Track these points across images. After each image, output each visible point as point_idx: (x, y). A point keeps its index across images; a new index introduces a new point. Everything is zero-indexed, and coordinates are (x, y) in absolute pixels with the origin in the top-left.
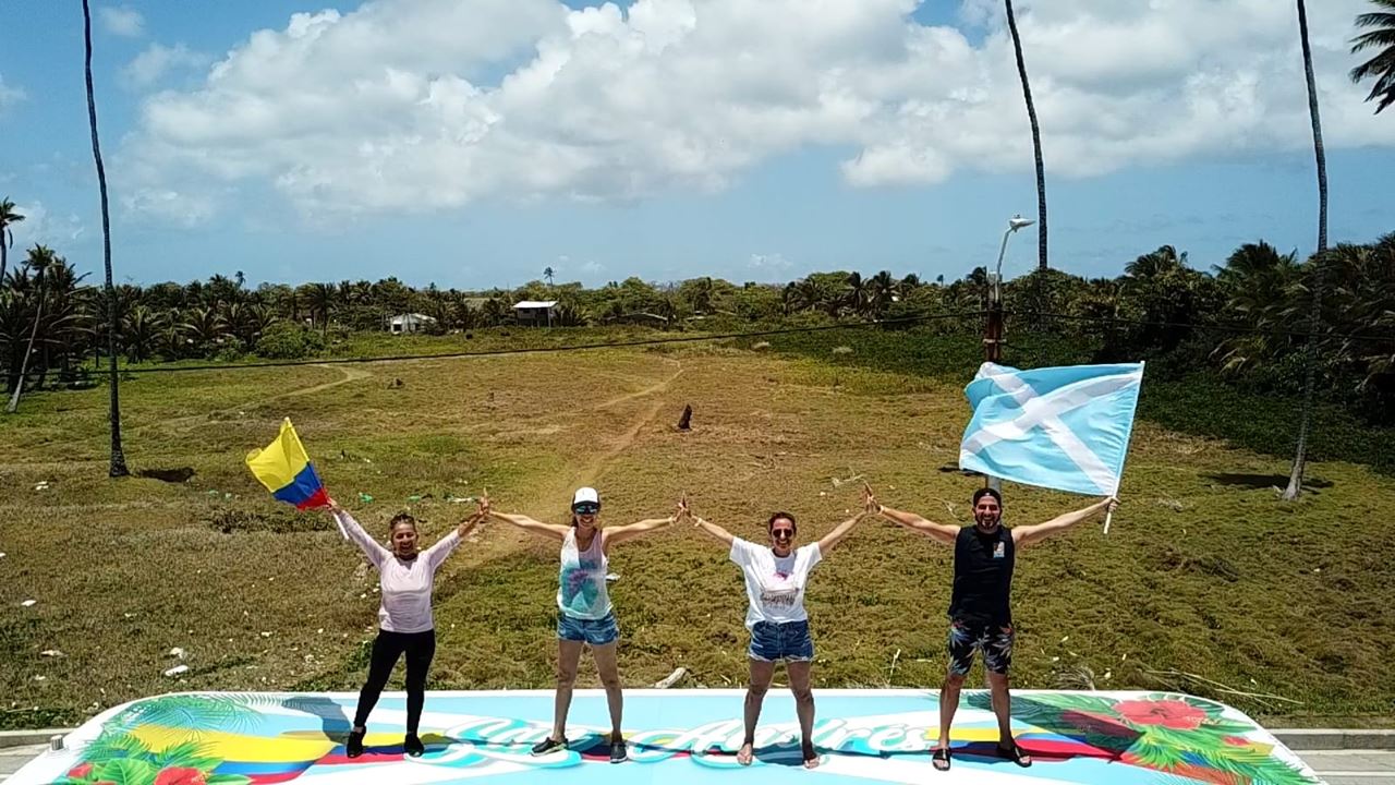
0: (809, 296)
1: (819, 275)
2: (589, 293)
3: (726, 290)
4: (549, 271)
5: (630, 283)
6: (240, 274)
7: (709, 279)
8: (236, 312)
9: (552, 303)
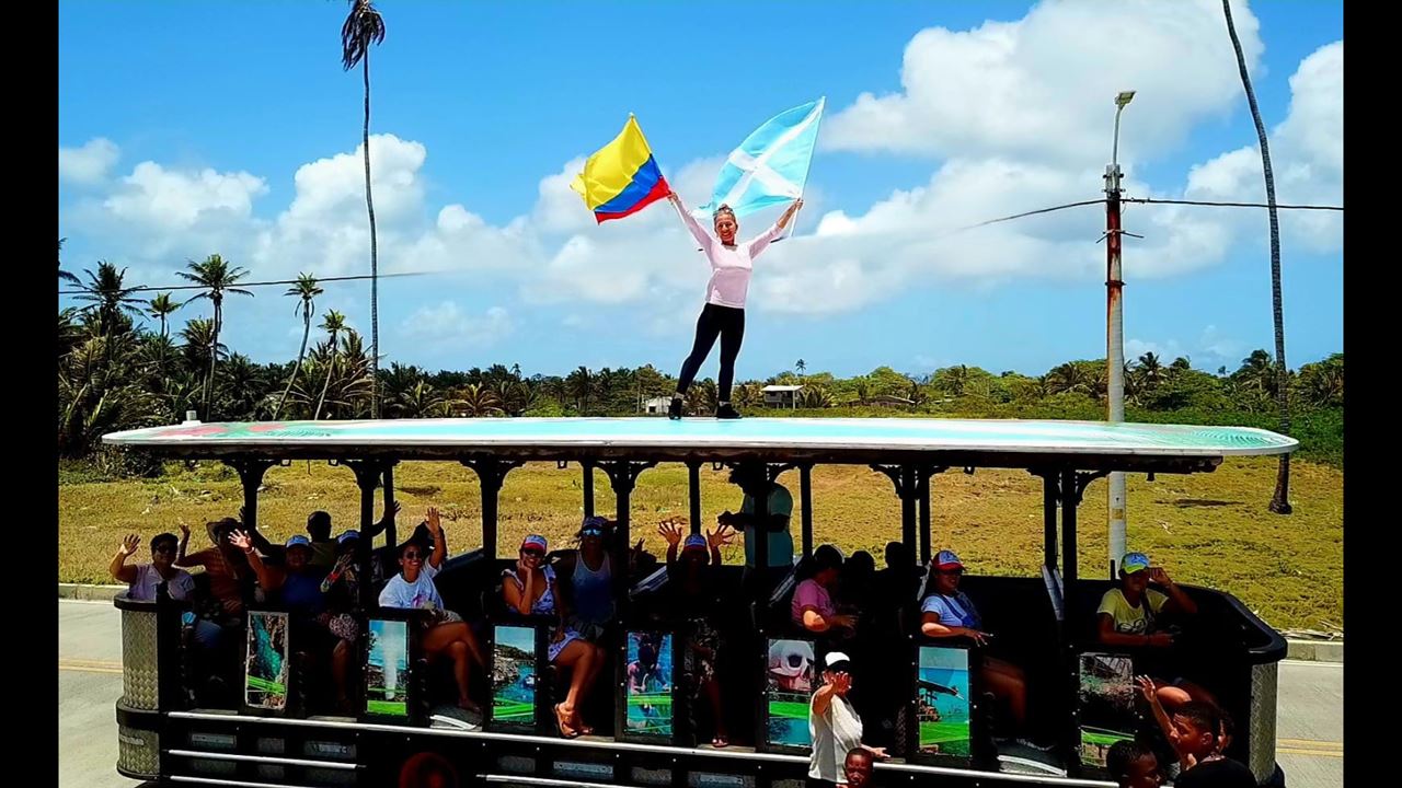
0: (1068, 378)
1: (1083, 362)
2: (839, 383)
3: (979, 375)
4: (801, 363)
5: (880, 373)
6: (517, 366)
7: (963, 366)
8: (505, 389)
9: (797, 387)
